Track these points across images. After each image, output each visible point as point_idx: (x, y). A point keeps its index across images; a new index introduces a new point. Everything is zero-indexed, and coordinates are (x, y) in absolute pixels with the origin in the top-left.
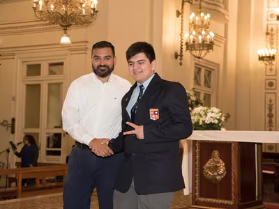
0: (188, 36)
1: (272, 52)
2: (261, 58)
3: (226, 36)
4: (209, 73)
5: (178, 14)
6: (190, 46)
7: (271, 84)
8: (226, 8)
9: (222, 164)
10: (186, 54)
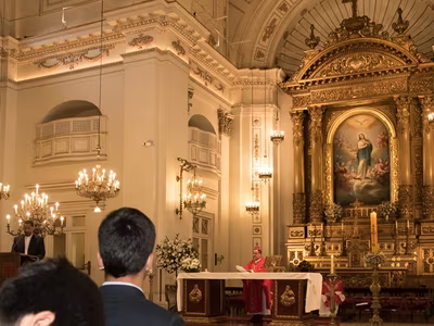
0: (186, 196)
1: (257, 204)
2: (248, 209)
3: (219, 191)
4: (206, 222)
5: (178, 179)
6: (188, 205)
7: (257, 230)
8: (219, 168)
9: (199, 293)
10: (185, 210)
